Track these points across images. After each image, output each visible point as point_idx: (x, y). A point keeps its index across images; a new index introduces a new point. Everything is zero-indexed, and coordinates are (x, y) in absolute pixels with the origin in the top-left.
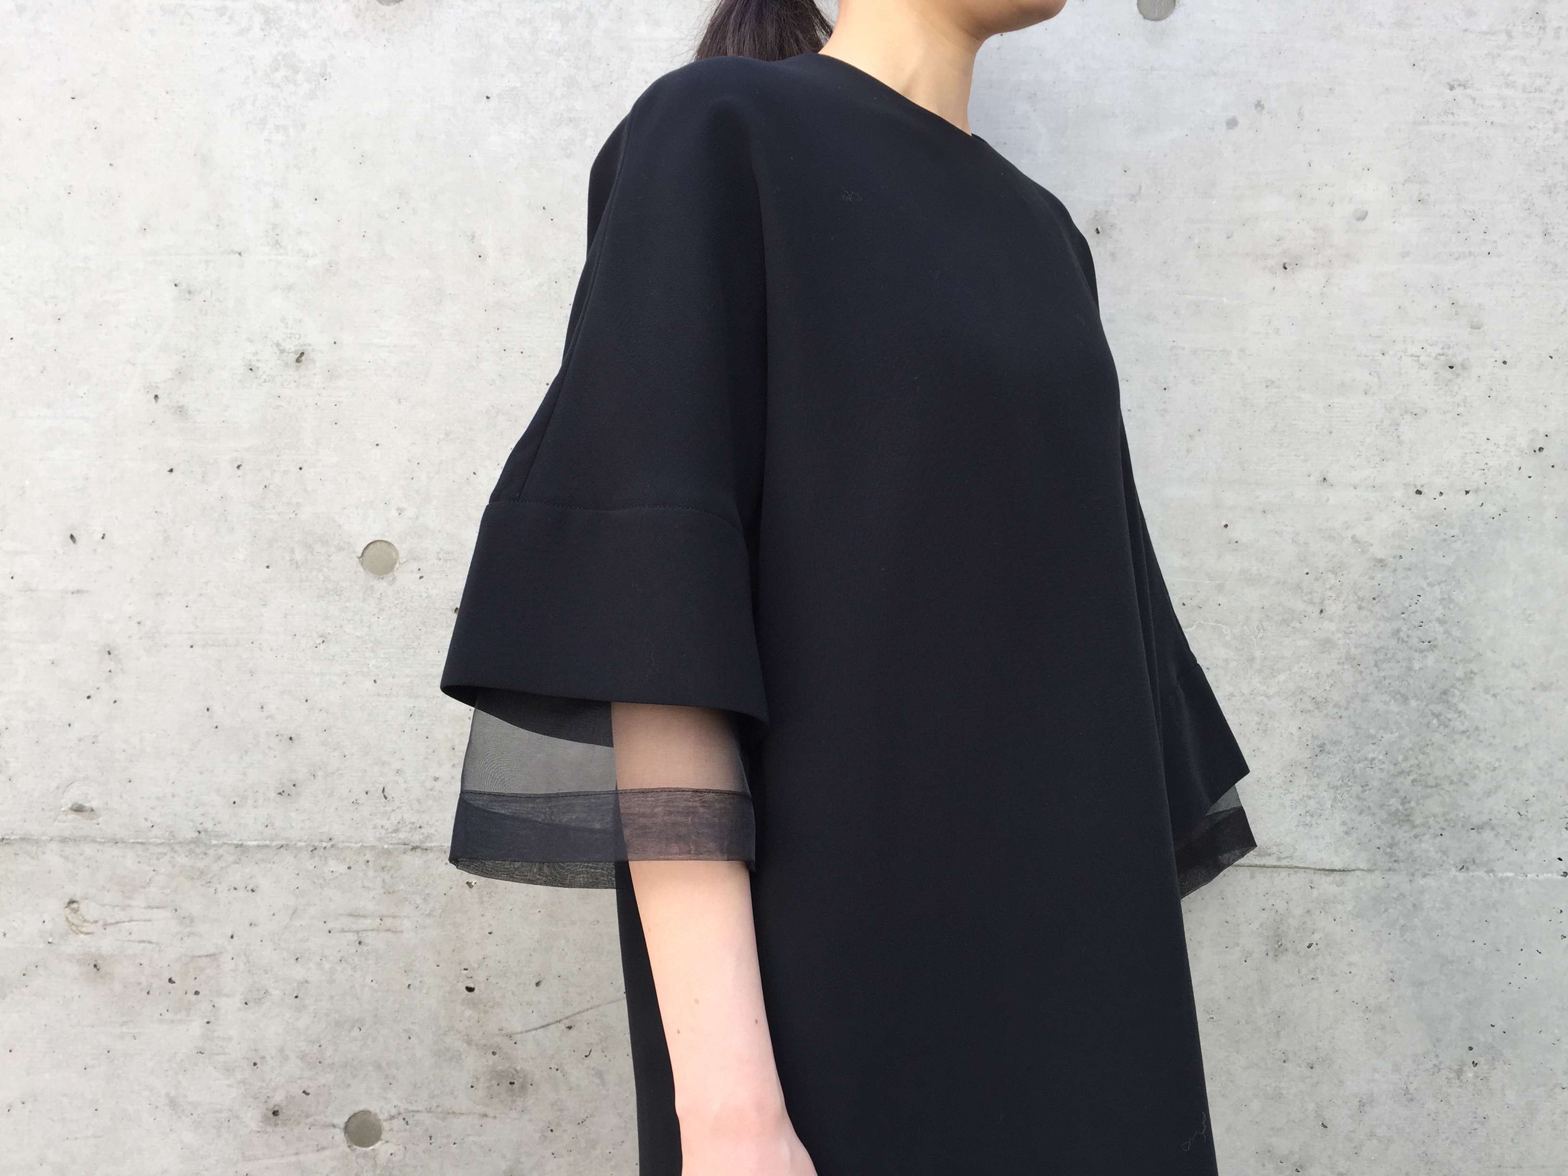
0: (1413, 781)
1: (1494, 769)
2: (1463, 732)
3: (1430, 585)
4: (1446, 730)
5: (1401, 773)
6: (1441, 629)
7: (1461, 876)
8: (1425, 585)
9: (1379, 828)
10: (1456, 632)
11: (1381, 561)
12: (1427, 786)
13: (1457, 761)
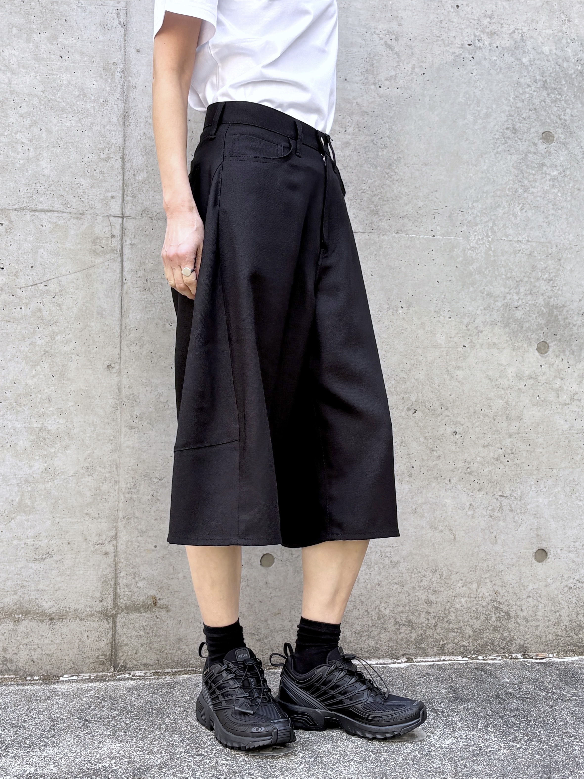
0: (379, 198)
1: (408, 195)
2: (397, 180)
3: (385, 123)
4: (391, 180)
5: (375, 195)
6: (389, 140)
7: (396, 236)
8: (382, 122)
9: (367, 216)
10: (394, 142)
11: (367, 112)
12: (384, 201)
13: (395, 191)
